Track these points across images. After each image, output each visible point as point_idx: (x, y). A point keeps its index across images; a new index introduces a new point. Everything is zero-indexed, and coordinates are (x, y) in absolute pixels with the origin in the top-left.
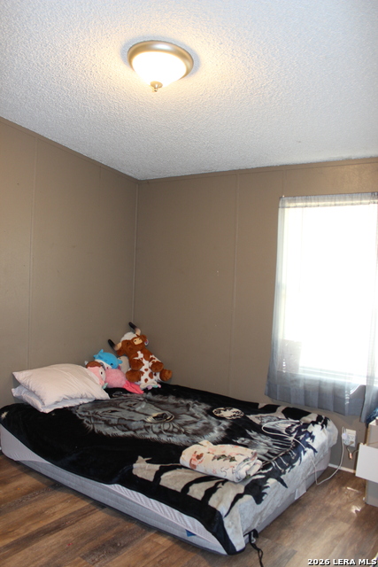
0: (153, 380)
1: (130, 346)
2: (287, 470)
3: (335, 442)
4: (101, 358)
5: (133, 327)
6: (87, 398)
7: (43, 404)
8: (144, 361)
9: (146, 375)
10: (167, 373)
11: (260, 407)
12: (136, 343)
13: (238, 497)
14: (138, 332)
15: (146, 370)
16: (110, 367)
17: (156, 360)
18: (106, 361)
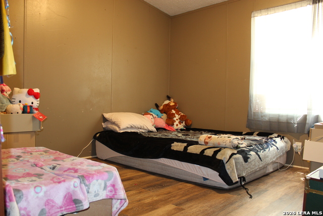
0: (181, 125)
1: (168, 107)
2: (262, 151)
3: (289, 149)
4: (151, 111)
5: (169, 98)
6: (144, 129)
7: (119, 128)
8: (176, 115)
9: (177, 122)
10: (189, 121)
11: (243, 134)
12: (171, 105)
13: (233, 154)
14: (172, 100)
15: (177, 120)
16: (156, 116)
17: (182, 114)
18: (154, 113)
